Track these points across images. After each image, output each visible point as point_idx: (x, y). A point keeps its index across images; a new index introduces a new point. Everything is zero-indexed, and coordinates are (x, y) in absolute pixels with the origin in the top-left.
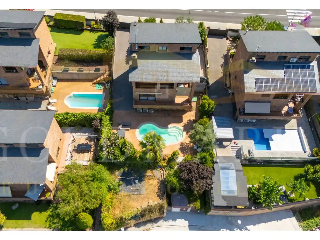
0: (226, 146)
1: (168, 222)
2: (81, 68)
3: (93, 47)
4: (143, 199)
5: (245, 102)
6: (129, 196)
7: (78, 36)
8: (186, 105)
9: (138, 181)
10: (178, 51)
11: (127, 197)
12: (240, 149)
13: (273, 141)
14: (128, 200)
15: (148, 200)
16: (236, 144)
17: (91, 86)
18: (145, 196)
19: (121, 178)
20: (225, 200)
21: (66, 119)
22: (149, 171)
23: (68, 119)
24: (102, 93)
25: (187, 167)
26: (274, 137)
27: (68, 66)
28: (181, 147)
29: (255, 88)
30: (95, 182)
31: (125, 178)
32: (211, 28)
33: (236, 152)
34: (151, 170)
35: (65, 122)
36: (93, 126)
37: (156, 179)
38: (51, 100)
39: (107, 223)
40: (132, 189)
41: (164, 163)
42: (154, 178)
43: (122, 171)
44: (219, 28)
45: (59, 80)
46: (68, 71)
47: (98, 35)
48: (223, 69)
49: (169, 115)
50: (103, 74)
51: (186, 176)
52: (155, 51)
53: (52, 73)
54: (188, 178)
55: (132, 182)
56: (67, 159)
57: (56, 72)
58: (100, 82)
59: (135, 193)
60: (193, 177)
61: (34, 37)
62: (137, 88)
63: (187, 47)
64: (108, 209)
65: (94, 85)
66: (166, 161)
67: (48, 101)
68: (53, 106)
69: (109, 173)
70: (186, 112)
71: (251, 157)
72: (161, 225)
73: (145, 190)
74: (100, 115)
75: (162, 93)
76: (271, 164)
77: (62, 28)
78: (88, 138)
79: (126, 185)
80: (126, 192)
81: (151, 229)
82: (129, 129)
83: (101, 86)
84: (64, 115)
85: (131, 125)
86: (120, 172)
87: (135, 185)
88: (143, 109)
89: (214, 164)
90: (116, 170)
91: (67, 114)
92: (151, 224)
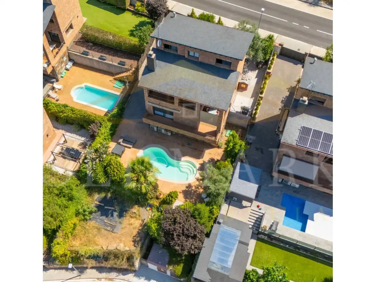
0: (245, 206)
1: (139, 278)
2: (105, 55)
3: (128, 33)
4: (113, 238)
5: (284, 155)
6: (99, 229)
7: (116, 15)
8: (210, 137)
9: (117, 214)
10: (213, 62)
11: (96, 229)
12: (262, 216)
13: (313, 220)
14: (95, 233)
15: (120, 242)
16: (259, 208)
17: (110, 81)
18: (118, 235)
19: (98, 203)
20: (209, 275)
21: (62, 112)
22: (136, 206)
23: (65, 112)
24: (118, 94)
25: (173, 215)
26: (317, 215)
27: (90, 50)
28: (187, 189)
29: (297, 139)
30: (61, 197)
31: (103, 205)
32: (284, 46)
33: (255, 219)
34: (138, 207)
35: (61, 115)
36: (89, 130)
37: (139, 220)
38: (56, 85)
39: (57, 251)
40: (105, 221)
41: (156, 203)
42: (138, 216)
43: (103, 195)
44: (299, 50)
45: (75, 64)
46: (87, 55)
47: (141, 21)
48: (283, 105)
49: (189, 144)
50: (127, 70)
51: (168, 225)
52: (183, 55)
53: (68, 53)
54: (169, 229)
55: (109, 213)
56: (48, 161)
57: (73, 53)
58: (122, 79)
59: (108, 227)
60: (175, 230)
61: (49, 2)
62: (149, 96)
63: (224, 60)
64: (66, 236)
65: (114, 81)
66: (160, 201)
67: (51, 85)
68: (56, 92)
69: (86, 193)
70: (212, 147)
71: (271, 231)
72: (129, 280)
73: (121, 229)
74: (102, 119)
75: (181, 112)
76: (300, 250)
77: (102, 1)
78: (83, 143)
79: (100, 214)
80: (97, 223)
81: (114, 280)
82: (131, 146)
83: (122, 85)
84: (61, 106)
85: (135, 142)
86: (101, 196)
87: (111, 218)
88: (157, 127)
89: (215, 223)
90: (95, 192)
91: (65, 106)
92: (117, 273)
